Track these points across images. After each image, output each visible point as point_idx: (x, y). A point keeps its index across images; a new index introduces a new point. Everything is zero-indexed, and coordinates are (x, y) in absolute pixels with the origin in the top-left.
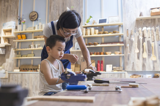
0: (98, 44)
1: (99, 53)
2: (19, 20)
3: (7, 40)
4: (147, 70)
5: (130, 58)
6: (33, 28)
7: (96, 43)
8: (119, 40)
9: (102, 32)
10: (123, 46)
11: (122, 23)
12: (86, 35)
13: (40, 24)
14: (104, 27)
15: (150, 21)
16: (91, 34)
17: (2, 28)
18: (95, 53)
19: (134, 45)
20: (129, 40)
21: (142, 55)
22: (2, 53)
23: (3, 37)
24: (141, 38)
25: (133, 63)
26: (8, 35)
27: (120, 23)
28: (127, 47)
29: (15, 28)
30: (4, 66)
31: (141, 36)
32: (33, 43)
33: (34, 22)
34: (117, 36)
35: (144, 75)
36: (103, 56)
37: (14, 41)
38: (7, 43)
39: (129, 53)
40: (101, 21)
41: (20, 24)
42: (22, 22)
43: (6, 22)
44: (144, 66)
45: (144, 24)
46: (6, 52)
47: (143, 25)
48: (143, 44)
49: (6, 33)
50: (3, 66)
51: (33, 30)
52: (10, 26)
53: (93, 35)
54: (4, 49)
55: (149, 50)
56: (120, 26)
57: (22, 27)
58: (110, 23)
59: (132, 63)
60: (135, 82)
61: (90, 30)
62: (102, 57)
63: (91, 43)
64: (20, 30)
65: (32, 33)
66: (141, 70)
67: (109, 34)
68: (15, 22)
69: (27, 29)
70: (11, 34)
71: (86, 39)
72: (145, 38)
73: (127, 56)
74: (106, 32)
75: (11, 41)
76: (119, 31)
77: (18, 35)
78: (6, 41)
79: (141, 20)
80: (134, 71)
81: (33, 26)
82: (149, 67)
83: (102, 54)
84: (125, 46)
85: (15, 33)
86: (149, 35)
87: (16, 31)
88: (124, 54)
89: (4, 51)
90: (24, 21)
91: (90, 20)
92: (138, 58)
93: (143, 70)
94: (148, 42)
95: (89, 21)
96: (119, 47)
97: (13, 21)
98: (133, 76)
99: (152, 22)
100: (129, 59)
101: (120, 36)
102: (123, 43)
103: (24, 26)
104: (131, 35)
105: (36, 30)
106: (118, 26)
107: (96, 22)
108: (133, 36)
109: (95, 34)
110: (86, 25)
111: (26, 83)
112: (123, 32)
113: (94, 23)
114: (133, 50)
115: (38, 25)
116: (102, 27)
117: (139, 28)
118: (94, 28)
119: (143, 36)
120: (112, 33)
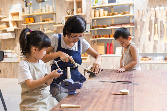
0: (108, 26)
1: (108, 35)
2: (25, 1)
3: (15, 23)
4: (158, 52)
5: (141, 40)
6: (40, 11)
7: (105, 25)
8: (130, 22)
9: (111, 13)
10: (134, 28)
11: (133, 2)
12: (94, 17)
13: (47, 6)
14: (114, 7)
16: (99, 16)
17: (9, 11)
18: (104, 36)
19: (145, 26)
20: (141, 20)
21: (154, 37)
22: (12, 37)
23: (11, 21)
24: (153, 18)
25: (144, 45)
26: (16, 18)
28: (138, 29)
29: (22, 10)
30: (16, 50)
31: (153, 16)
32: (41, 26)
33: (40, 3)
34: (128, 17)
35: (154, 58)
36: (113, 39)
37: (22, 24)
38: (16, 27)
39: (139, 35)
40: (110, 1)
41: (26, 6)
42: (28, 4)
43: (12, 4)
44: (155, 47)
46: (16, 36)
48: (155, 24)
49: (14, 17)
50: (14, 50)
51: (40, 13)
52: (16, 9)
53: (102, 17)
54: (14, 33)
55: (161, 31)
56: (131, 5)
57: (29, 9)
58: (120, 3)
59: (142, 45)
60: (131, 82)
61: (99, 11)
62: (111, 39)
63: (99, 25)
64: (27, 13)
65: (40, 15)
66: (152, 52)
67: (119, 15)
68: (21, 4)
69: (34, 12)
70: (19, 18)
71: (95, 21)
72: (157, 18)
73: (138, 38)
74: (115, 13)
75: (19, 25)
76: (129, 11)
77: (26, 18)
78: (15, 25)
80: (144, 53)
81: (40, 8)
82: (161, 49)
83: (111, 37)
84: (136, 28)
85: (23, 17)
86: (162, 15)
87: (23, 14)
88: (134, 36)
89: (14, 35)
90: (31, 3)
92: (150, 39)
93: (153, 52)
94: (161, 22)
95: (98, 2)
96: (129, 28)
97: (19, 3)
98: (143, 59)
100: (139, 41)
101: (131, 16)
102: (133, 24)
103: (31, 8)
104: (142, 15)
105: (44, 12)
106: (129, 5)
107: (105, 2)
108: (144, 17)
109: (104, 15)
110: (94, 5)
112: (134, 13)
113: (103, 3)
114: (144, 31)
115: (45, 7)
116: (112, 7)
117: (152, 8)
118: (103, 9)
119: (156, 16)
120: (122, 14)
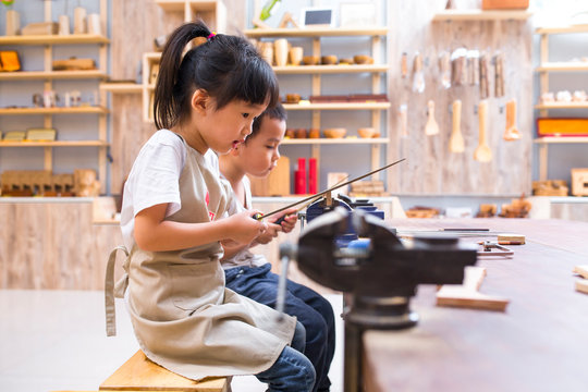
0: (302, 99)
1: (302, 130)
5: (406, 152)
7: (295, 95)
8: (371, 90)
9: (315, 57)
10: (384, 111)
11: (384, 28)
14: (322, 39)
15: (476, 29)
16: (275, 63)
18: (290, 133)
20: (407, 88)
24: (446, 83)
25: (415, 168)
27: (376, 27)
31: (444, 77)
32: (48, 85)
34: (367, 75)
35: (449, 209)
36: (316, 145)
39: (405, 137)
40: (312, 18)
44: (449, 178)
45: (456, 37)
47: (452, 38)
53: (283, 67)
56: (375, 37)
58: (344, 28)
59: (412, 168)
61: (274, 48)
62: (311, 145)
65: (45, 46)
66: (439, 193)
67: (340, 64)
69: (24, 30)
73: (398, 143)
74: (328, 57)
79: (449, 21)
81: (49, 18)
83: (314, 137)
86: (473, 74)
88: (385, 137)
91: (273, 12)
92: (433, 151)
95: (270, 15)
96: (371, 111)
99: (481, 32)
100: (401, 154)
101: (375, 74)
102: (382, 98)
103: (11, 16)
104: (414, 71)
105: (64, 35)
106: (367, 38)
107: (293, 18)
109: (291, 63)
110: (256, 27)
111: (33, 240)
112: (386, 63)
113: (286, 23)
116: (315, 38)
117: (442, 51)
118: (289, 42)
120: (350, 64)
